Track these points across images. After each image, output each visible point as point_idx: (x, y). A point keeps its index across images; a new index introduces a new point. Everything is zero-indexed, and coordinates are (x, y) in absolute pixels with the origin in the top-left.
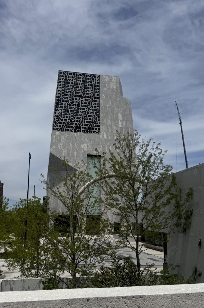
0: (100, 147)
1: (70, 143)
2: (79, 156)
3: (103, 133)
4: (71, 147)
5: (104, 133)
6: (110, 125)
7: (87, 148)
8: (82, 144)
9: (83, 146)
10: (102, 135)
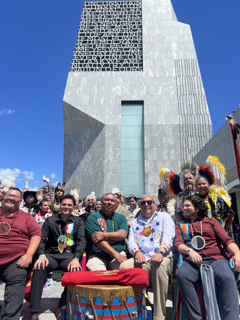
0: (143, 89)
1: (94, 87)
2: (108, 104)
3: (147, 69)
4: (96, 92)
5: (149, 69)
6: (158, 57)
7: (121, 91)
8: (114, 86)
9: (114, 90)
10: (145, 72)
